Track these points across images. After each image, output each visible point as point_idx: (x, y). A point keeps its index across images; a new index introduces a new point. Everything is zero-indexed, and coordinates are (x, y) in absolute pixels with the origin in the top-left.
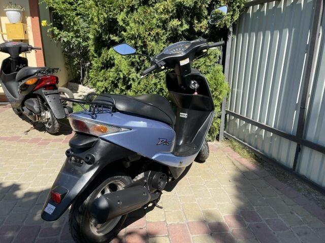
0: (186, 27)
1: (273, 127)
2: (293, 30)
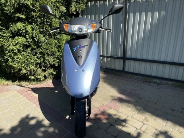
0: (66, 11)
1: (110, 56)
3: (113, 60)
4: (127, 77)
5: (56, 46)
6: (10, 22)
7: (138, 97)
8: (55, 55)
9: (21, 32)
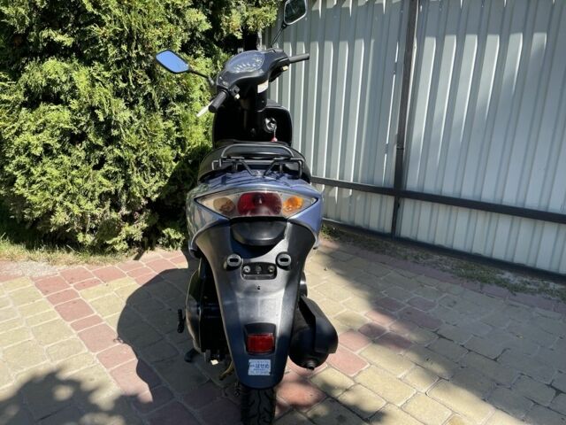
1: (352, 181)
2: (372, 41)
3: (360, 196)
4: (405, 258)
5: (169, 142)
6: (23, 56)
7: (435, 332)
8: (165, 170)
9: (56, 89)
